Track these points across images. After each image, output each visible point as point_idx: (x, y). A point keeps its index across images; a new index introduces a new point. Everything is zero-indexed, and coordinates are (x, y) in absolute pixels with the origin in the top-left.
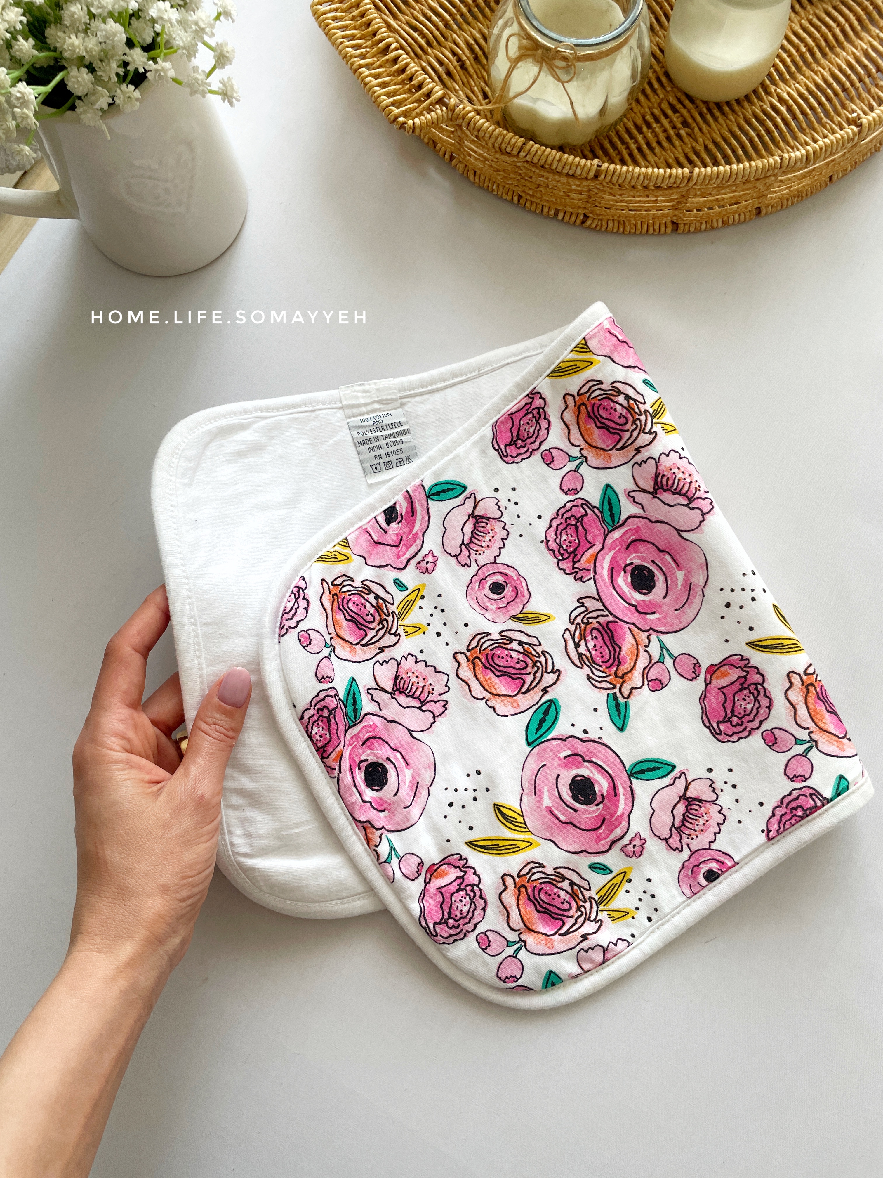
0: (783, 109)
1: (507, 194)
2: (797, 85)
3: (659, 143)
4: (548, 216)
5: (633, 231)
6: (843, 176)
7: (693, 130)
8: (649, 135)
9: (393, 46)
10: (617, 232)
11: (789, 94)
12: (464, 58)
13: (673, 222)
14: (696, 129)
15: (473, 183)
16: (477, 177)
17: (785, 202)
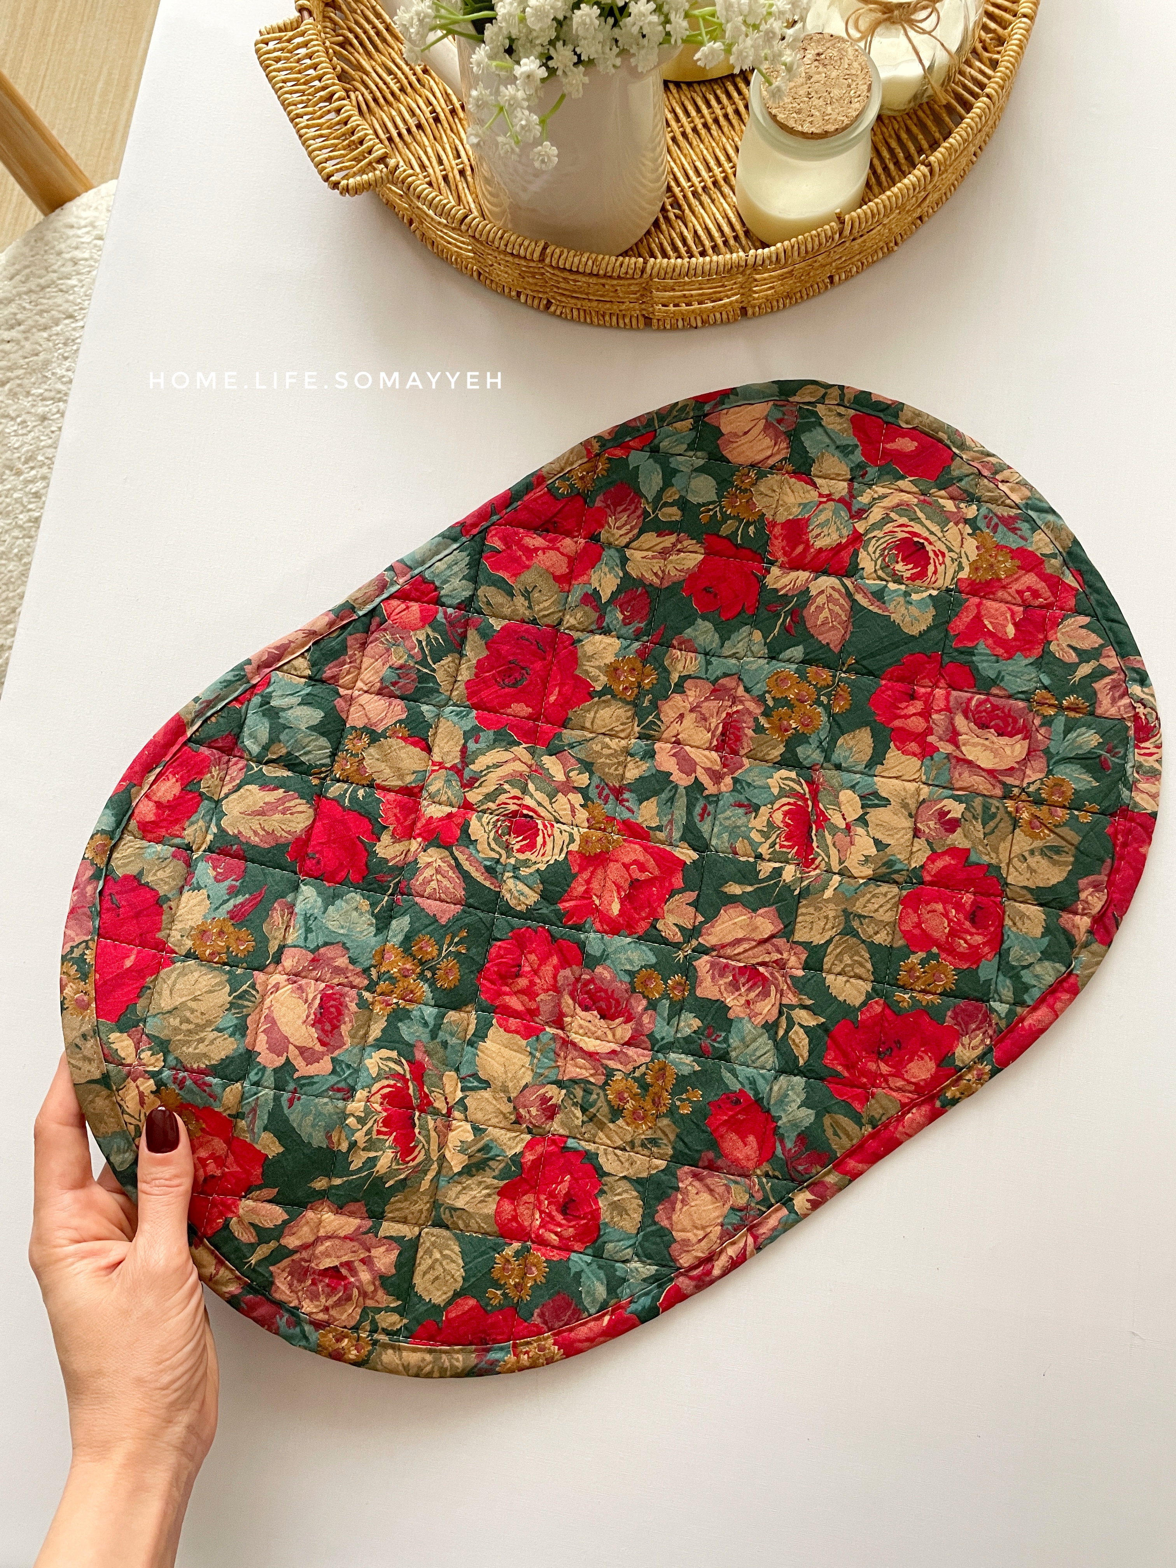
1: (466, 268)
4: (511, 297)
5: (601, 322)
6: (847, 278)
7: (683, 212)
9: (336, 96)
10: (584, 322)
12: (439, 110)
13: (645, 318)
14: (687, 211)
17: (775, 303)
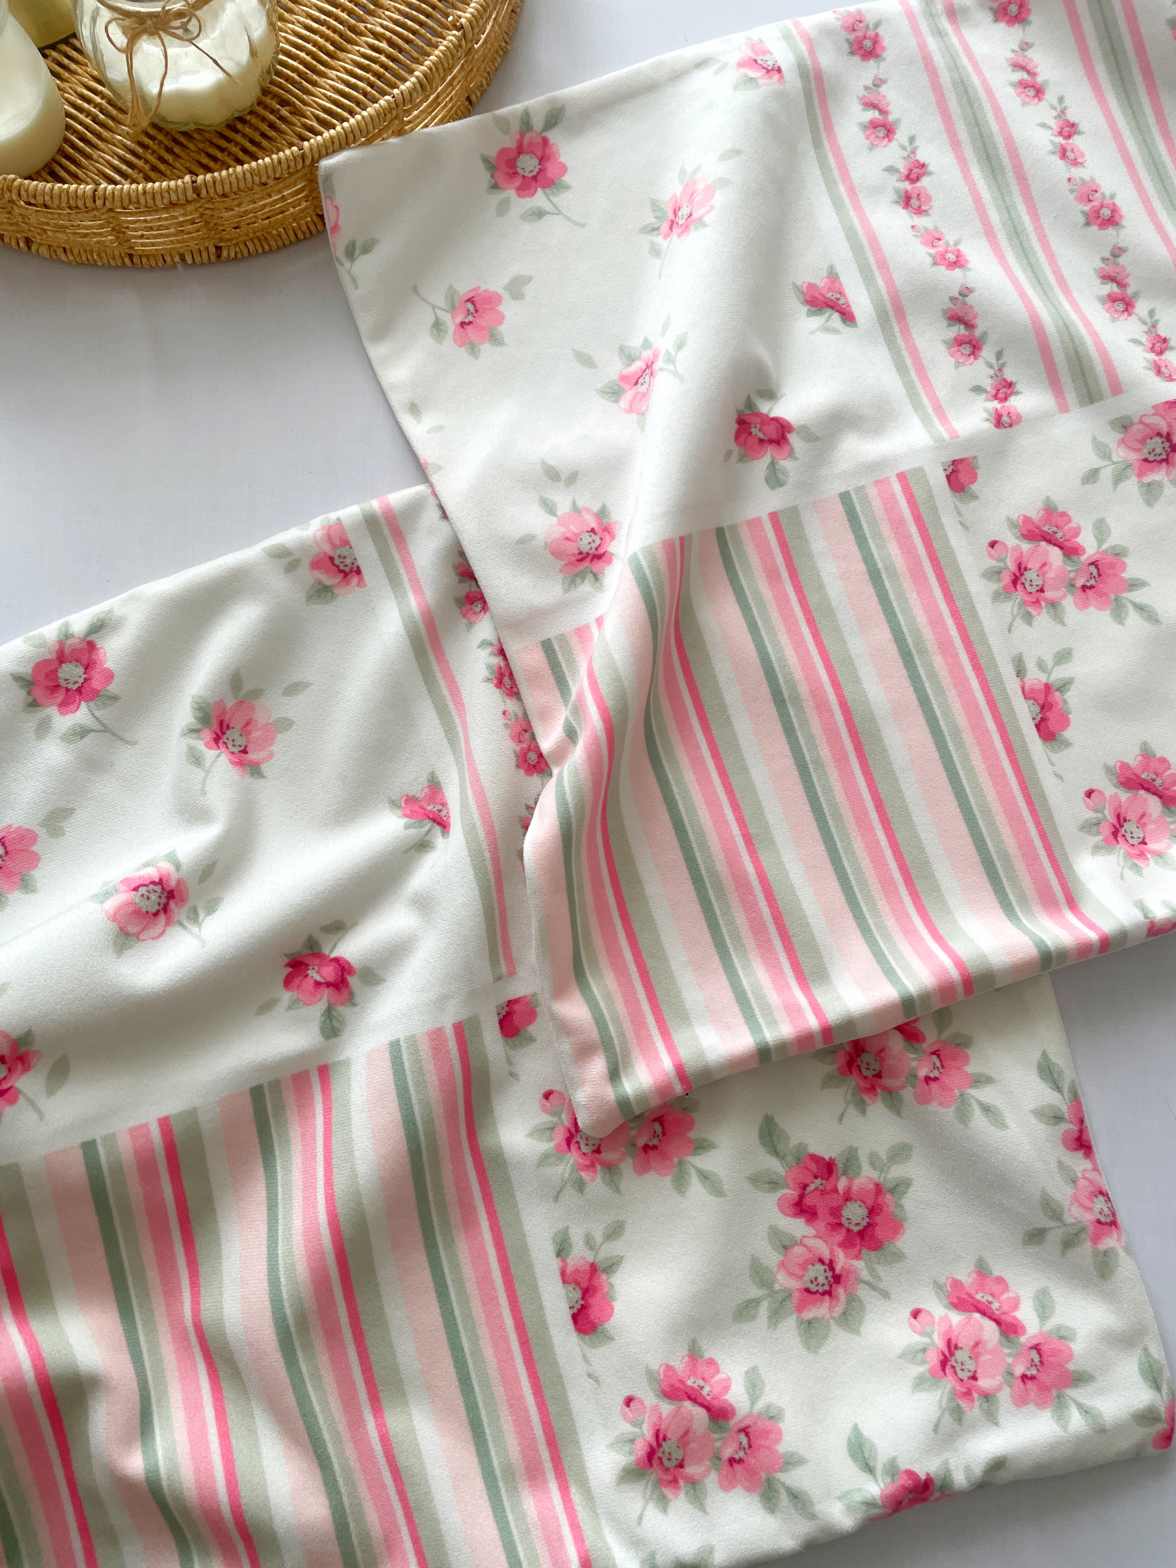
0: (384, 45)
1: (114, 259)
2: (387, 13)
3: (264, 135)
4: (174, 266)
5: (280, 243)
7: (293, 105)
8: (247, 130)
10: (264, 252)
11: (382, 26)
14: (298, 103)
15: (70, 263)
16: (68, 254)
